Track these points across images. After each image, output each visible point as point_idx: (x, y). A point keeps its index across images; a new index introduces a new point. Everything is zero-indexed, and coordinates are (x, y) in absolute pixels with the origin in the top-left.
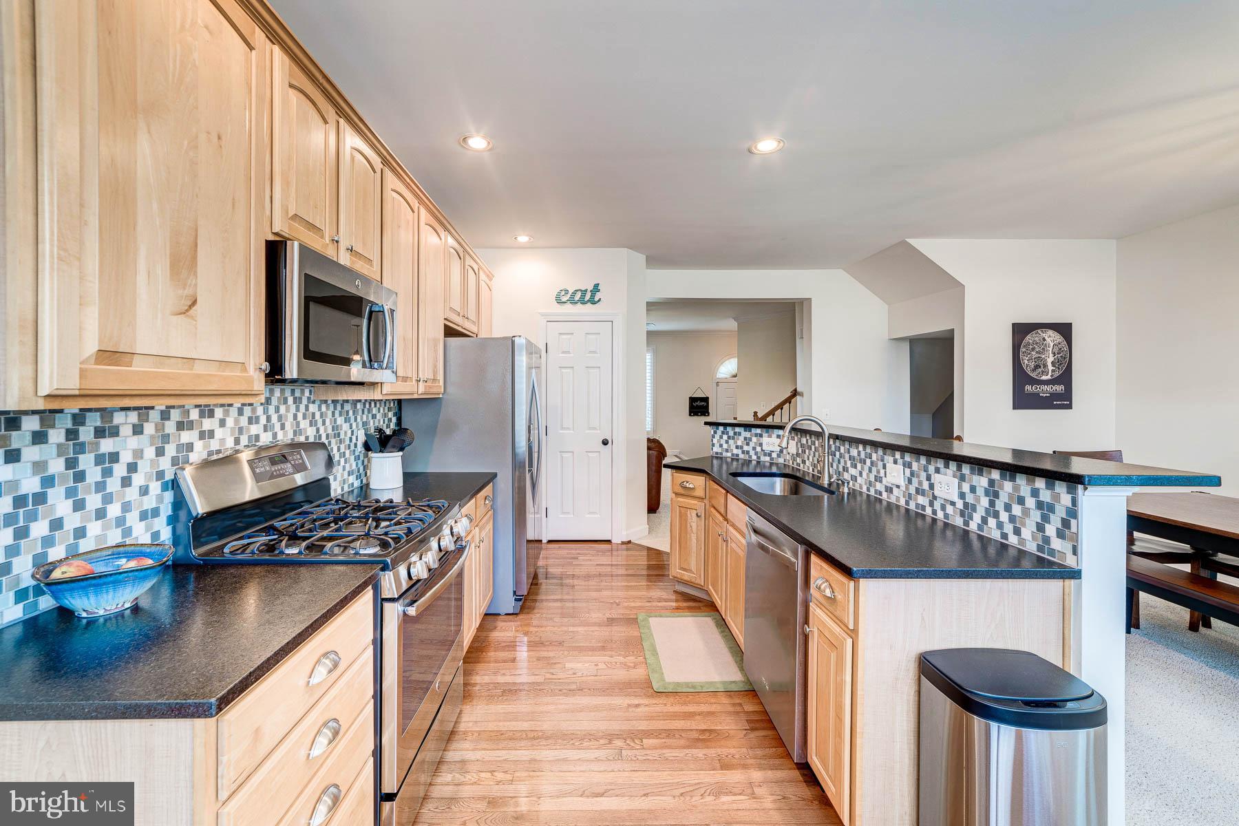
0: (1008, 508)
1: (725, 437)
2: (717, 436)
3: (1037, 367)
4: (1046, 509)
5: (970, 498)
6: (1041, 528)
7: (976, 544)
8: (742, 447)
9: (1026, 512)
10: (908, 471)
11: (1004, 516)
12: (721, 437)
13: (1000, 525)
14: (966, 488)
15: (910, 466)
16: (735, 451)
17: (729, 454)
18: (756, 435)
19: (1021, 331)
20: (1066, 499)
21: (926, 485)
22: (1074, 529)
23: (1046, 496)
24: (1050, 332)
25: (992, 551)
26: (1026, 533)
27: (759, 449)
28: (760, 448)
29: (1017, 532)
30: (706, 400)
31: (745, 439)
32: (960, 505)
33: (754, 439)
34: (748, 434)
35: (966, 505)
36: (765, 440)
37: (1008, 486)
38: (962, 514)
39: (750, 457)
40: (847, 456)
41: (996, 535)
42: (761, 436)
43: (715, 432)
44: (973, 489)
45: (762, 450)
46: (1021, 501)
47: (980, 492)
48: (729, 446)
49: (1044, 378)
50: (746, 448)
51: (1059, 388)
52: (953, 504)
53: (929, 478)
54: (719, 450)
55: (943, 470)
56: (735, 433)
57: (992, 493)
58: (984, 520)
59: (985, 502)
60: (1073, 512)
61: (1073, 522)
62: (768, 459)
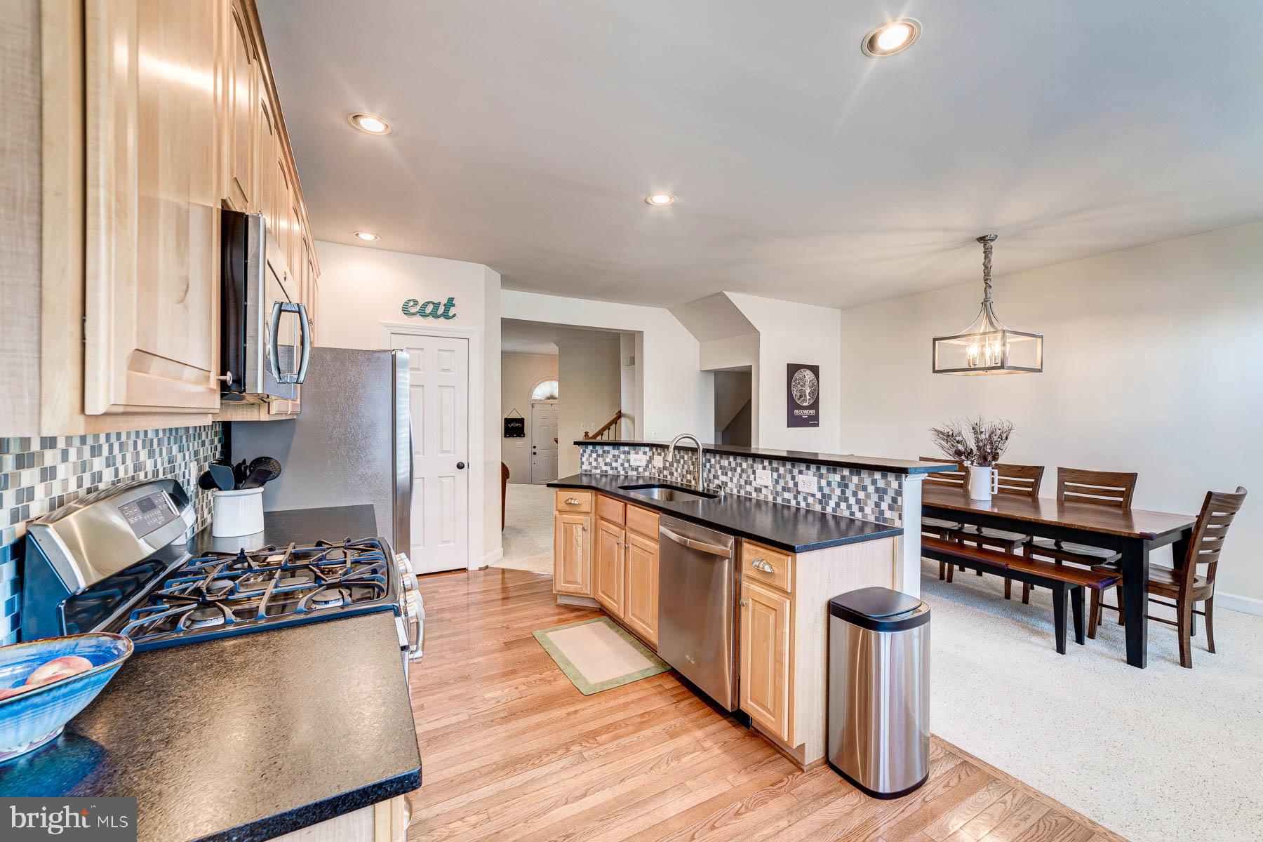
0: (855, 494)
1: (594, 455)
2: (586, 455)
3: (801, 396)
4: (881, 492)
5: (827, 490)
6: (877, 505)
7: (832, 523)
8: (610, 464)
9: (868, 496)
10: (775, 475)
11: (852, 500)
12: (590, 456)
13: (849, 507)
14: (824, 483)
15: (777, 470)
16: (604, 468)
17: (598, 471)
18: (624, 452)
19: (793, 369)
20: (895, 485)
21: (791, 484)
22: (899, 503)
23: (881, 484)
24: (808, 372)
25: (843, 525)
26: (868, 510)
27: (626, 465)
28: (628, 464)
29: (861, 510)
30: (522, 421)
31: (614, 456)
32: (819, 496)
33: (622, 456)
34: (616, 452)
35: (823, 496)
36: (632, 456)
37: (855, 479)
38: (820, 502)
39: (619, 472)
40: (718, 467)
41: (846, 514)
42: (629, 453)
43: (584, 451)
44: (829, 484)
45: (630, 466)
46: (864, 488)
47: (834, 485)
48: (598, 464)
49: (805, 404)
50: (614, 465)
51: (812, 412)
52: (813, 495)
53: (793, 478)
54: (588, 468)
55: (805, 472)
56: (604, 452)
57: (844, 485)
58: (838, 505)
59: (838, 492)
60: (899, 492)
61: (899, 498)
62: (635, 473)
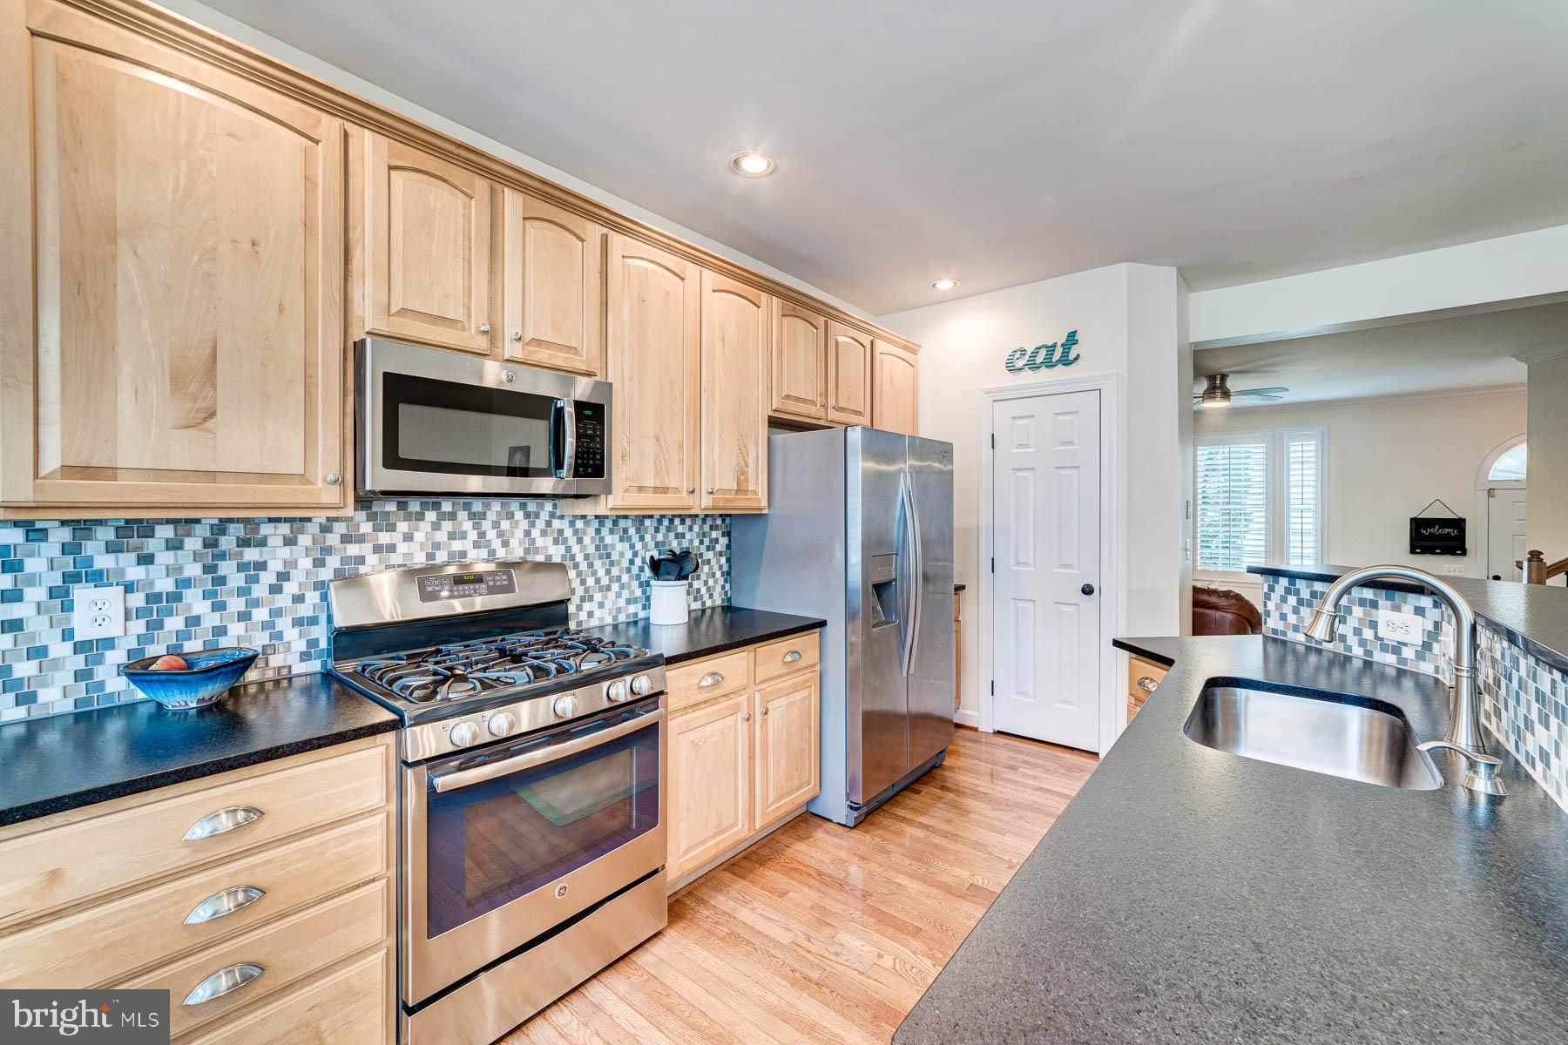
1: (1292, 600)
2: (1275, 597)
12: (1284, 600)
17: (1301, 638)
18: (1362, 602)
27: (1368, 634)
28: (1372, 632)
33: (1358, 611)
36: (1384, 614)
39: (1349, 648)
42: (1374, 604)
43: (1272, 589)
45: (1377, 637)
48: (1301, 619)
50: (1338, 628)
54: (1280, 626)
56: (1314, 594)
62: (1391, 659)
